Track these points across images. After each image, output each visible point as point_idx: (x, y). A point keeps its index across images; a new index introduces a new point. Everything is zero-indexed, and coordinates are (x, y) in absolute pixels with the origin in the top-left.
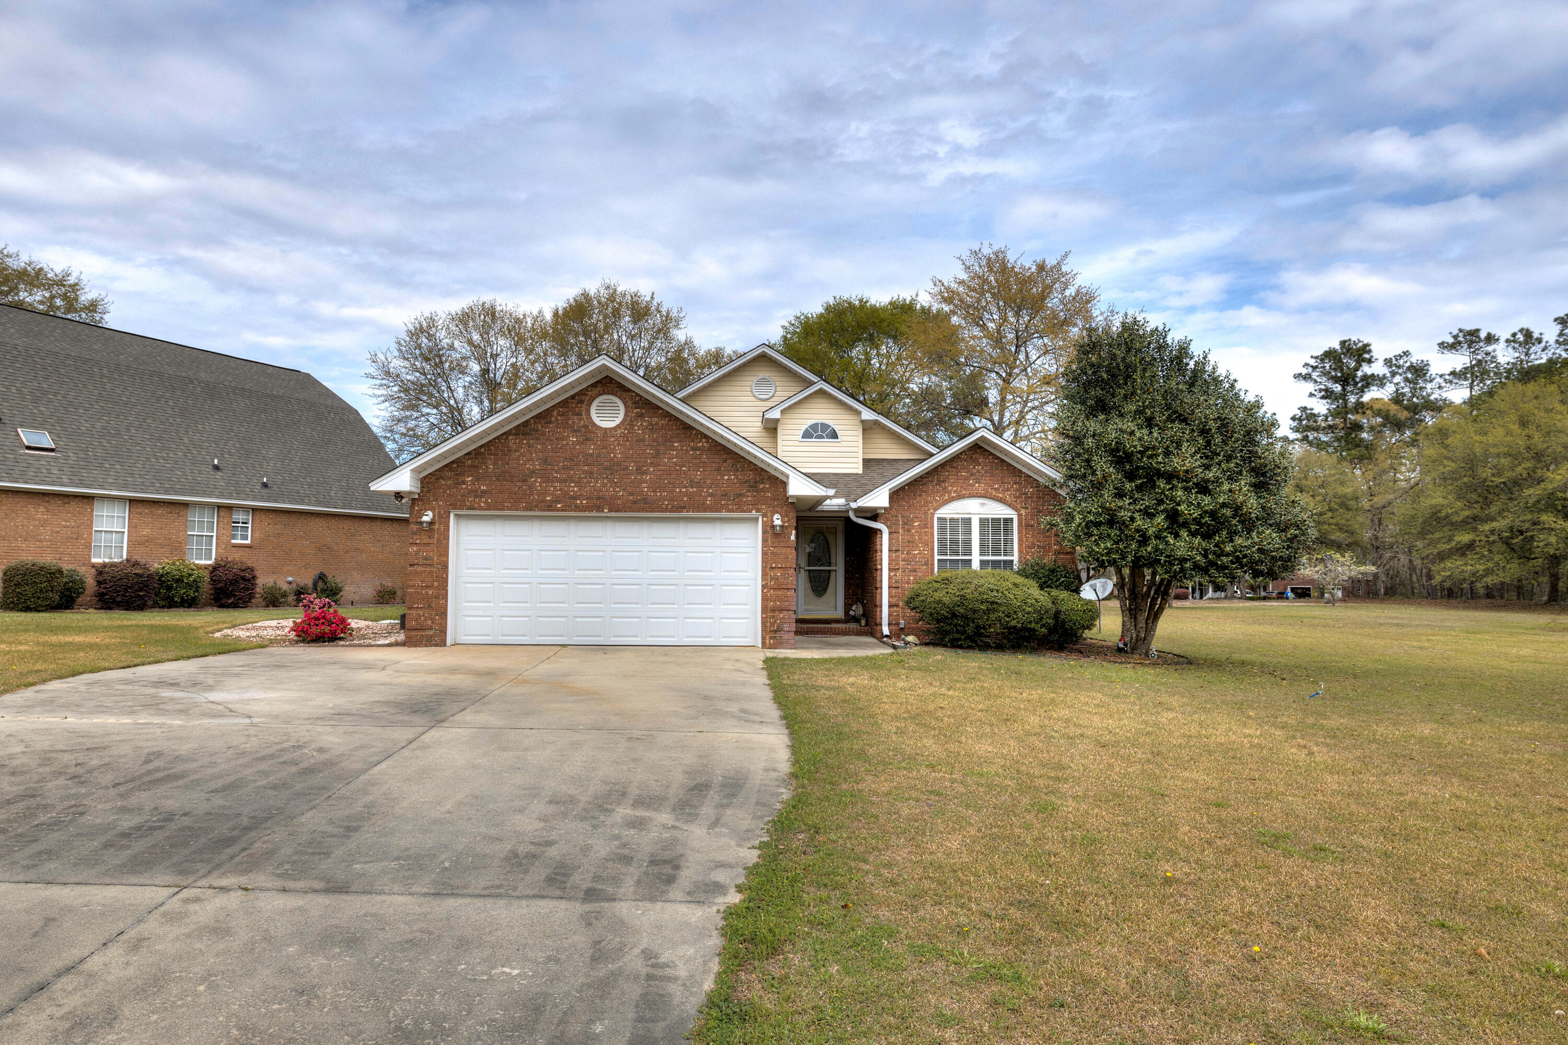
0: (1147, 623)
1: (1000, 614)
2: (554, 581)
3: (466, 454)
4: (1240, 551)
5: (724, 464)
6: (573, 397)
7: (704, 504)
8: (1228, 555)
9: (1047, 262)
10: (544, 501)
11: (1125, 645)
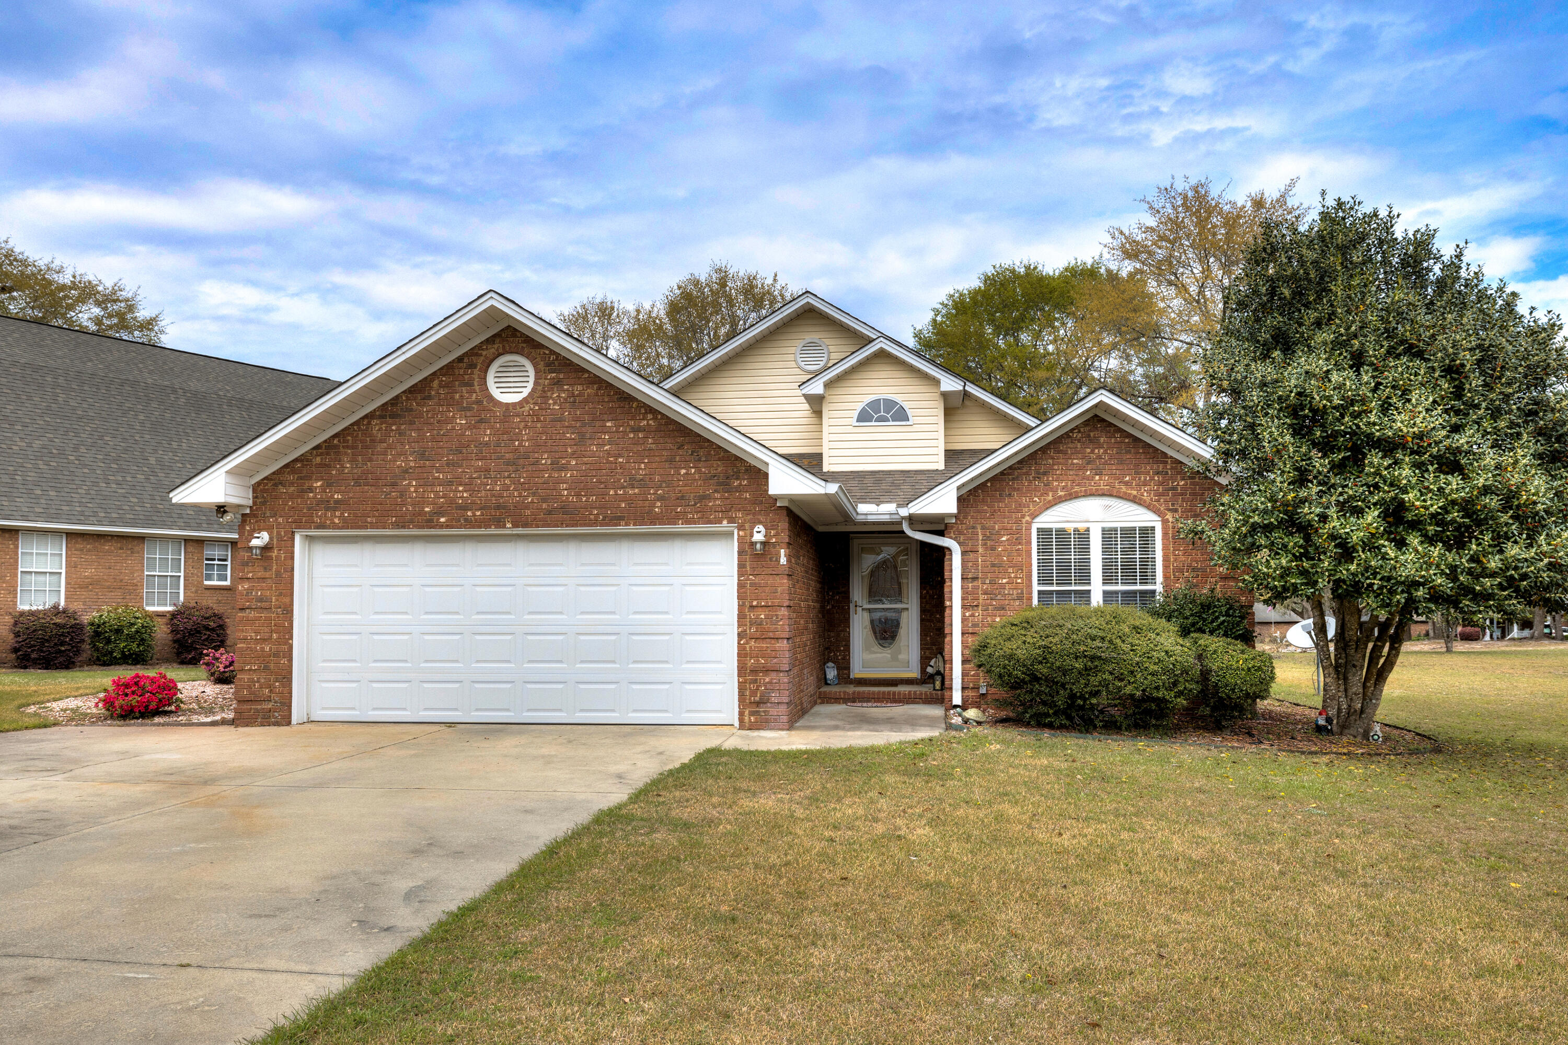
0: (1364, 686)
1: (1107, 676)
2: (441, 629)
3: (314, 448)
4: (1516, 568)
5: (681, 452)
6: (460, 359)
7: (650, 512)
8: (1493, 575)
9: (1266, 195)
10: (422, 513)
11: (1329, 720)
